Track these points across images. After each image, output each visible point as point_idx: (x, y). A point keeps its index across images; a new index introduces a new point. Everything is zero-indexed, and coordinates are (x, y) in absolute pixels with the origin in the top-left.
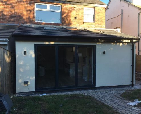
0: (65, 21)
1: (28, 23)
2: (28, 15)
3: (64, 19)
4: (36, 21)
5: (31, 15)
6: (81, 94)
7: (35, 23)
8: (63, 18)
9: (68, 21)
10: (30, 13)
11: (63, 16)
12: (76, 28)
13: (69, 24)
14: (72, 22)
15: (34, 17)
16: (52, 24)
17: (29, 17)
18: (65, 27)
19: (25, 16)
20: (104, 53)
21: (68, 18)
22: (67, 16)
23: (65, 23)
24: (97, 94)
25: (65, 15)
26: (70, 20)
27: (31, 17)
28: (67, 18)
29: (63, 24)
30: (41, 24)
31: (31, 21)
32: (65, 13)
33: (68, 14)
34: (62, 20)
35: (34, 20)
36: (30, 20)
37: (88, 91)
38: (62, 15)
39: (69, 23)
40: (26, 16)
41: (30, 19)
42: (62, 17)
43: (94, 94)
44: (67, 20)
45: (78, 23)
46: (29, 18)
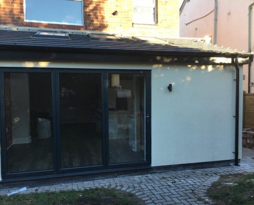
0: (93, 21)
1: (8, 23)
2: (8, 7)
3: (89, 15)
4: (26, 21)
5: (16, 6)
6: (113, 186)
7: (25, 24)
8: (87, 14)
9: (99, 21)
10: (12, 3)
11: (87, 10)
12: (112, 35)
13: (100, 27)
14: (107, 22)
15: (22, 12)
16: (64, 27)
17: (11, 11)
18: (88, 32)
19: (2, 9)
20: (170, 88)
21: (98, 14)
22: (95, 8)
23: (93, 24)
24: (151, 188)
25: (91, 7)
26: (103, 18)
27: (15, 12)
28: (96, 13)
29: (86, 26)
30: (37, 27)
31: (16, 21)
32: (91, 3)
33: (98, 5)
34: (84, 17)
35: (22, 17)
36: (13, 18)
37: (131, 178)
38: (85, 6)
39: (101, 24)
40: (4, 8)
41: (13, 15)
42: (84, 12)
43: (143, 187)
44: (97, 18)
45: (121, 26)
46: (10, 14)
